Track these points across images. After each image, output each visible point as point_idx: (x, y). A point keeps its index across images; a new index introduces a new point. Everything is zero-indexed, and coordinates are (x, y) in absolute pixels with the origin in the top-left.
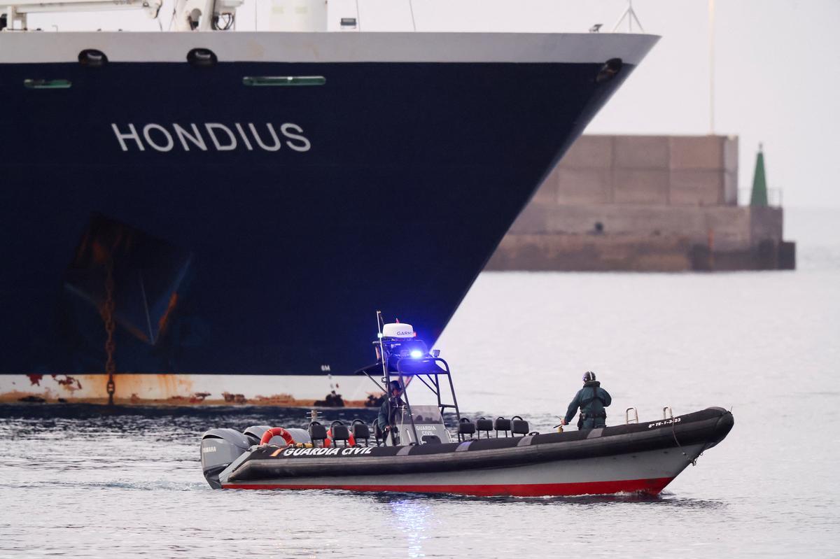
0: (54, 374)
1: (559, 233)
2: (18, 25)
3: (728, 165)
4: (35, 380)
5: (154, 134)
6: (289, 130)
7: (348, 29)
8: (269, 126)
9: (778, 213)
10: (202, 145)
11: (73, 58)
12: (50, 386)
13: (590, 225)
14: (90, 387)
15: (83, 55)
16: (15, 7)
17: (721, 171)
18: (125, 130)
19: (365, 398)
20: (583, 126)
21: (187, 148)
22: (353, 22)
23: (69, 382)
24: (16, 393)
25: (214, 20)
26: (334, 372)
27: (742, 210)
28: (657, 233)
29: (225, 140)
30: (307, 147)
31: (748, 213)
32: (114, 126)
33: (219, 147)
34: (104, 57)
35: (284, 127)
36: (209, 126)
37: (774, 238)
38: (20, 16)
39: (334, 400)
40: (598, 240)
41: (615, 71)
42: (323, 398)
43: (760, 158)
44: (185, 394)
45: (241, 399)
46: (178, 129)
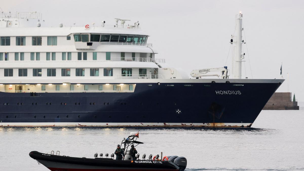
0: (206, 123)
1: (268, 105)
2: (200, 78)
3: (290, 96)
4: (204, 124)
5: (221, 92)
6: (238, 92)
7: (247, 79)
8: (236, 91)
9: (297, 102)
10: (227, 94)
11: (211, 82)
12: (206, 124)
13: (272, 104)
14: (211, 125)
15: (212, 82)
16: (200, 76)
17: (289, 97)
18: (217, 92)
19: (247, 126)
20: (275, 91)
21: (225, 94)
22: (247, 78)
23: (208, 124)
24: (201, 125)
25: (226, 78)
26: (243, 123)
27: (292, 102)
28: (281, 105)
29: (230, 93)
30: (241, 94)
31: (293, 103)
32: (216, 91)
33: (229, 94)
34: (215, 82)
35: (238, 91)
36: (228, 91)
37: (296, 106)
38: (200, 77)
39: (243, 126)
40: (273, 106)
41: (280, 84)
42: (241, 126)
43: (294, 95)
44: (223, 125)
45: (231, 126)
46: (224, 91)
